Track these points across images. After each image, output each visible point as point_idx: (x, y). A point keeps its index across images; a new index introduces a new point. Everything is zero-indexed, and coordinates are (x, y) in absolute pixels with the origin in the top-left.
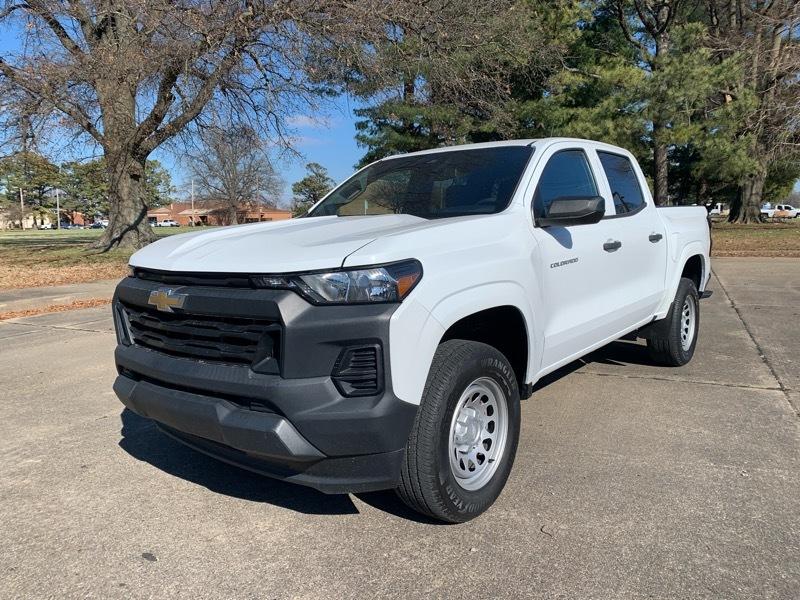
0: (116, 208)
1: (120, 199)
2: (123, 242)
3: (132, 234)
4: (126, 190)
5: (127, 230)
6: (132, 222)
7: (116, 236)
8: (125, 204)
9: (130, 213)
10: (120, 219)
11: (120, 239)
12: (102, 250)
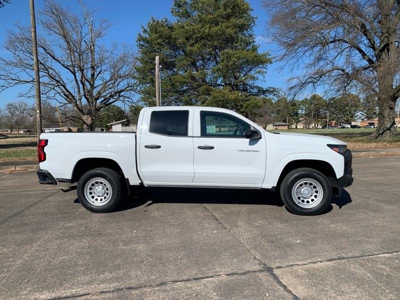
0: (382, 121)
1: (384, 117)
2: (384, 135)
3: (388, 132)
4: (387, 113)
5: (385, 131)
6: (388, 127)
7: (380, 132)
8: (386, 119)
9: (388, 123)
10: (383, 125)
11: (382, 134)
12: (375, 138)
